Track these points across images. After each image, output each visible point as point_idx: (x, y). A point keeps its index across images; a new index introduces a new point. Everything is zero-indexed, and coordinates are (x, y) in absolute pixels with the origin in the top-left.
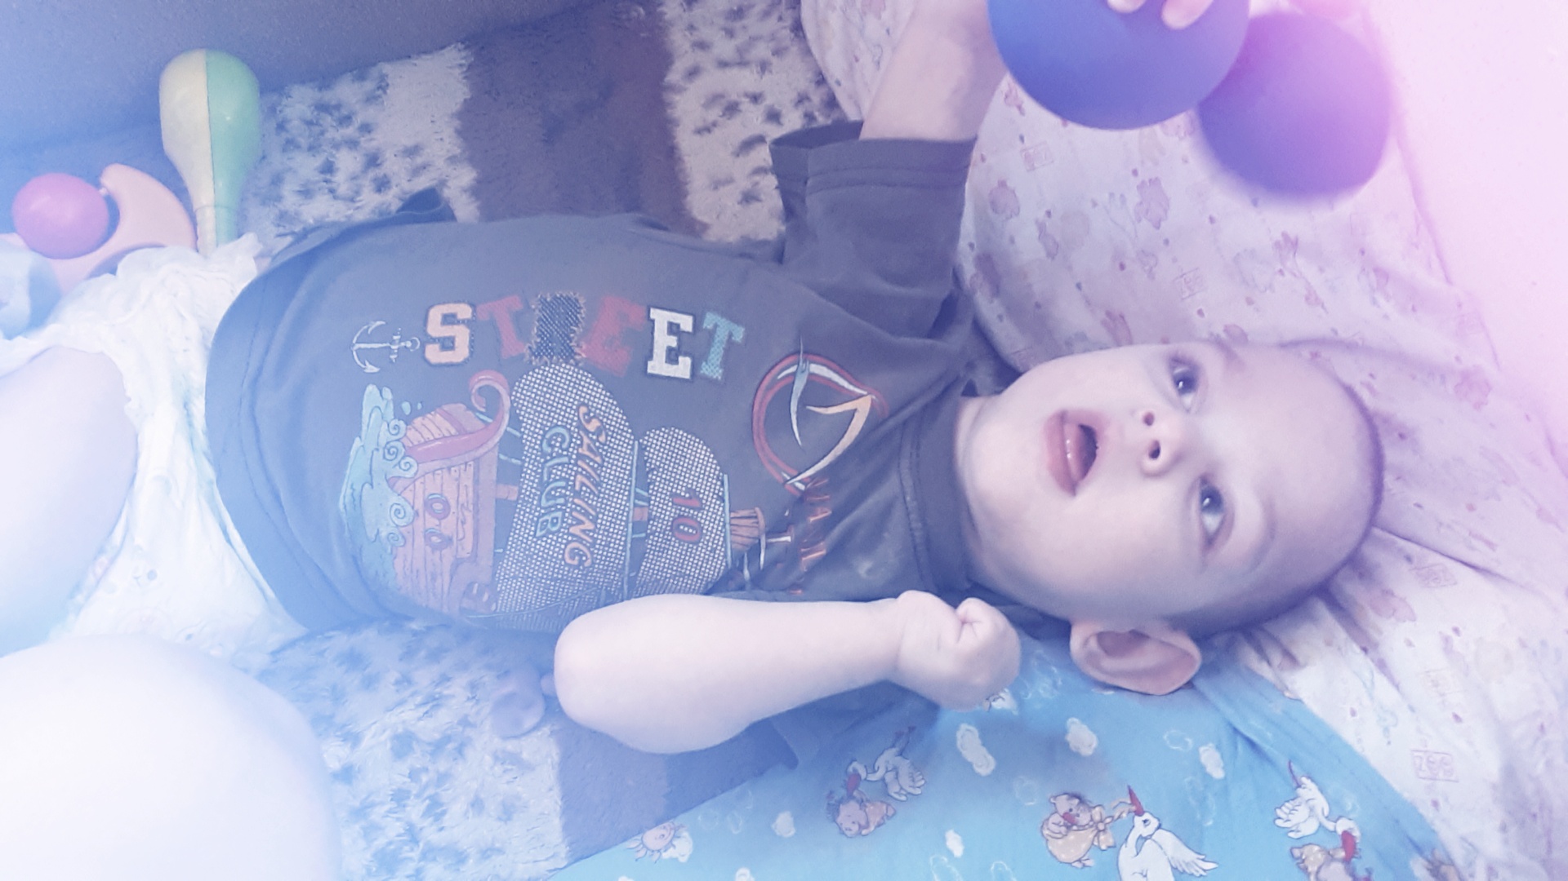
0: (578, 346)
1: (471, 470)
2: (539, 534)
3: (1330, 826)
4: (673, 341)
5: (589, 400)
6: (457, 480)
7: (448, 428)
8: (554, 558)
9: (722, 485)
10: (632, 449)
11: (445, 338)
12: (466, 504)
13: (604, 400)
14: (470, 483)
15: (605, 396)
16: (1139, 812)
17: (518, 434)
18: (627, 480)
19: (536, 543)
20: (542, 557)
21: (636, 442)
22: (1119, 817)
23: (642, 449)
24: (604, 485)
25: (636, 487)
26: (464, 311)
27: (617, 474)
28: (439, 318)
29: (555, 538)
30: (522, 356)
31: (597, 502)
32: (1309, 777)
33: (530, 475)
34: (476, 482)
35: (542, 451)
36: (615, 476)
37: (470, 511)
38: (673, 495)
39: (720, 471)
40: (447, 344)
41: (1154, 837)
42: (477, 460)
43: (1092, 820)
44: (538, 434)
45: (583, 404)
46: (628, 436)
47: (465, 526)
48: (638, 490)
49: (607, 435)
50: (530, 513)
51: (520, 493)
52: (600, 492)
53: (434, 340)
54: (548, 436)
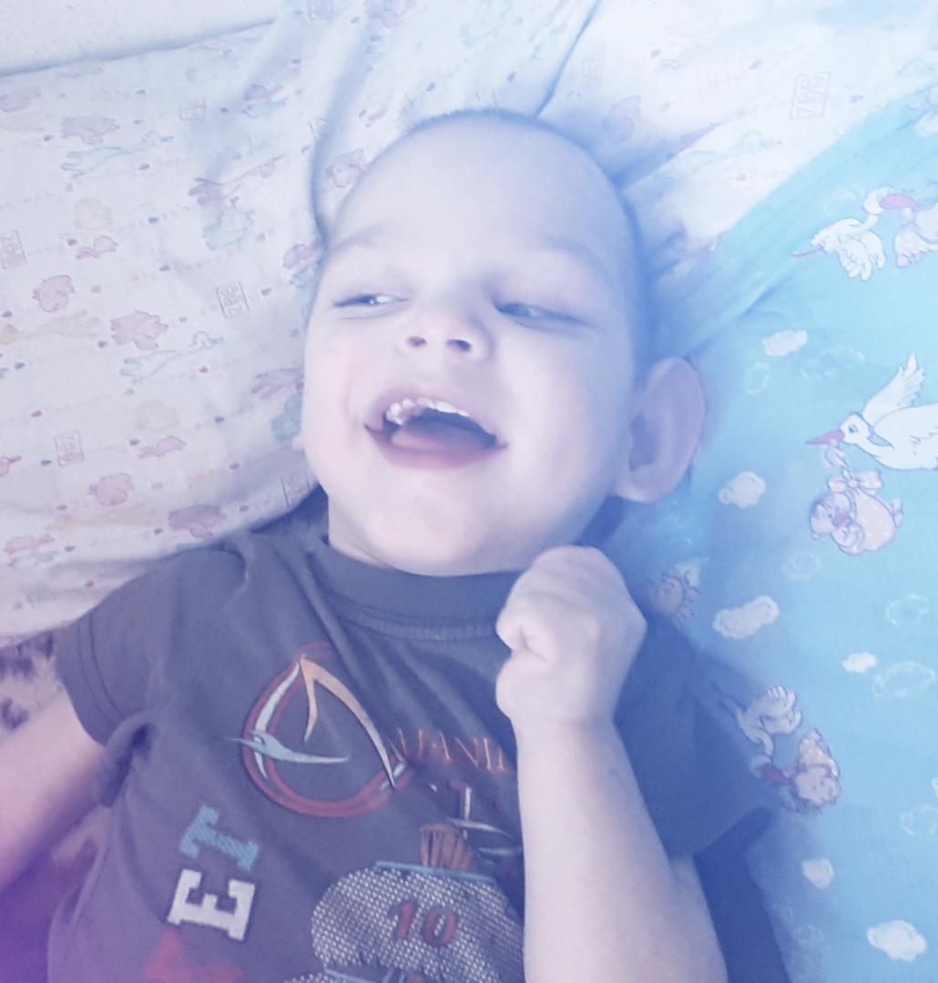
3: (872, 220)
4: (210, 901)
9: (389, 870)
16: (840, 437)
21: (327, 971)
22: (844, 461)
32: (812, 237)
39: (370, 869)
41: (872, 424)
43: (844, 493)
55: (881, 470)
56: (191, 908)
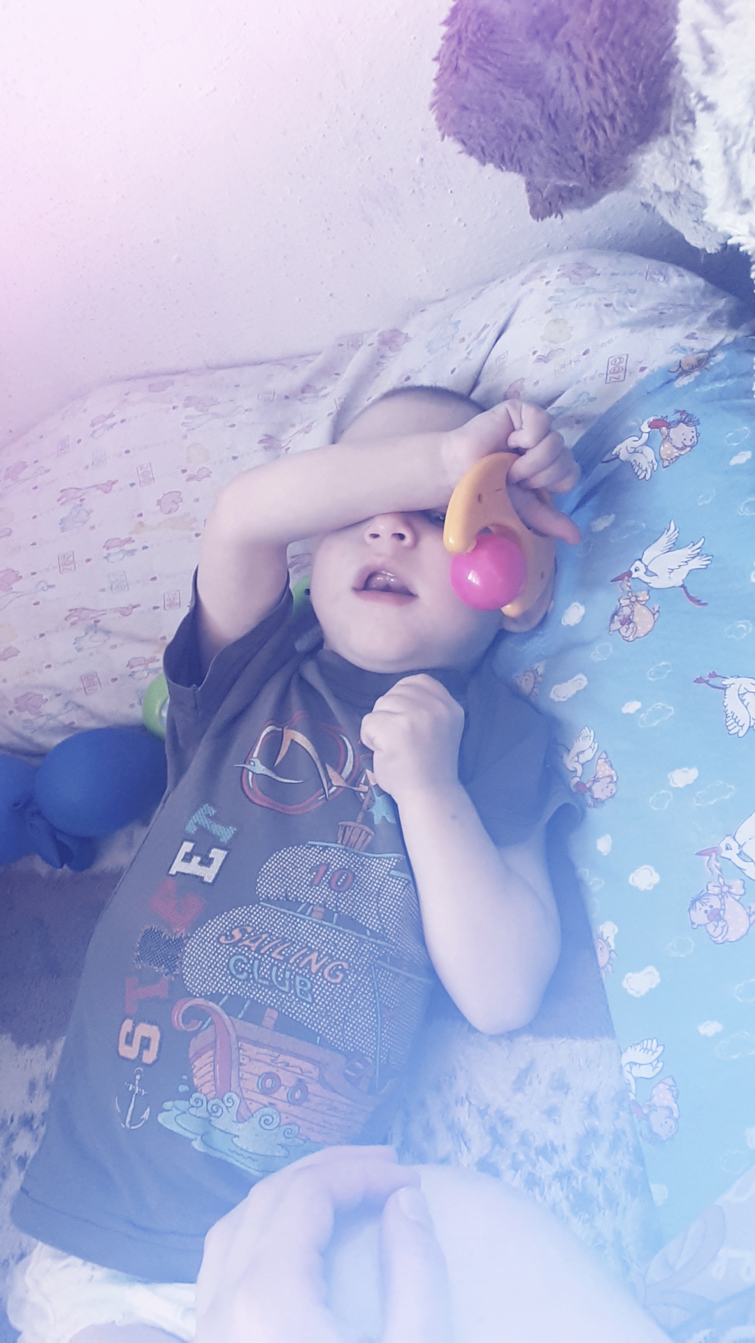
0: (175, 934)
1: (246, 1046)
2: (310, 999)
4: (196, 859)
5: (216, 933)
6: (250, 1060)
7: (207, 1058)
8: (332, 992)
9: (314, 846)
10: (266, 908)
11: (141, 1045)
12: (272, 1058)
13: (221, 922)
14: (255, 1049)
15: (218, 919)
16: (629, 574)
17: (226, 998)
18: (288, 917)
19: (317, 1004)
20: (329, 1002)
21: (261, 903)
22: (630, 588)
23: (268, 900)
24: (286, 936)
25: (296, 912)
26: (127, 1025)
27: (281, 924)
28: (127, 1048)
29: (316, 987)
30: (171, 982)
31: (298, 945)
33: (261, 995)
34: (256, 1043)
35: (244, 981)
36: (281, 926)
37: (279, 1056)
38: (311, 884)
39: (303, 845)
40: (145, 1044)
41: (647, 564)
42: (239, 1038)
43: (628, 606)
44: (230, 980)
45: (218, 939)
46: (254, 908)
47: (291, 1064)
48: (299, 910)
49: (248, 925)
50: (291, 1003)
51: (273, 1008)
52: (290, 940)
53: (140, 1054)
54: (234, 972)
55: (650, 590)
56: (185, 864)
